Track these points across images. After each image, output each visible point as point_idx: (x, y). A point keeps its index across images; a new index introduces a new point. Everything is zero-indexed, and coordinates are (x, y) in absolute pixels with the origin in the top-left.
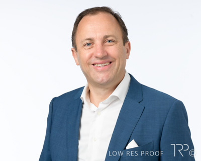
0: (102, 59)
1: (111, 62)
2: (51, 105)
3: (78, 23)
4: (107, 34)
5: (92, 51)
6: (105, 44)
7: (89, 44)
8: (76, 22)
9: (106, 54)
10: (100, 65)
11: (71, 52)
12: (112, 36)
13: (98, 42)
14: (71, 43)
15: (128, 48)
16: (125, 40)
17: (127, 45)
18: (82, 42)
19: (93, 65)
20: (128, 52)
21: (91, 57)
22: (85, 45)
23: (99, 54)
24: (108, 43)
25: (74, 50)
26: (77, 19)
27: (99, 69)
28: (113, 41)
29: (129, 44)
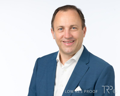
0: (69, 39)
1: (74, 41)
2: (37, 63)
3: (55, 15)
4: (72, 24)
5: (63, 34)
6: (71, 30)
7: (61, 29)
8: (54, 13)
9: (71, 36)
10: (67, 42)
11: (51, 30)
12: (75, 25)
13: (67, 29)
14: (51, 25)
15: (85, 30)
16: (83, 26)
17: (84, 29)
18: (57, 27)
19: (63, 42)
20: (85, 33)
21: (62, 37)
22: (59, 29)
23: (67, 36)
24: (72, 29)
25: (52, 30)
26: (55, 12)
27: (67, 44)
28: (76, 28)
29: (86, 28)
